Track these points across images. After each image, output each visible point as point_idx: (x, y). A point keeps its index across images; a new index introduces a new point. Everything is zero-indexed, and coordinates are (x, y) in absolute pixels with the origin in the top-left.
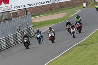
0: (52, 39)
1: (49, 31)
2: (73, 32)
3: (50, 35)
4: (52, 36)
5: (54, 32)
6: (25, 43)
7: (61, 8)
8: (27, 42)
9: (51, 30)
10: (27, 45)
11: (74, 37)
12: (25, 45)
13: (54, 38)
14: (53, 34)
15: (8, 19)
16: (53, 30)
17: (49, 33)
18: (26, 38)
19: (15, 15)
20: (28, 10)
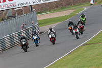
0: (53, 40)
1: (49, 31)
2: (76, 33)
3: (50, 36)
4: (52, 38)
5: (54, 33)
6: (22, 46)
7: (68, 5)
8: (25, 45)
9: (51, 31)
10: (25, 47)
11: (78, 38)
12: (22, 48)
13: (55, 40)
14: (53, 35)
15: (13, 17)
16: (53, 30)
17: (49, 34)
18: (24, 40)
19: (20, 12)
20: (33, 7)
